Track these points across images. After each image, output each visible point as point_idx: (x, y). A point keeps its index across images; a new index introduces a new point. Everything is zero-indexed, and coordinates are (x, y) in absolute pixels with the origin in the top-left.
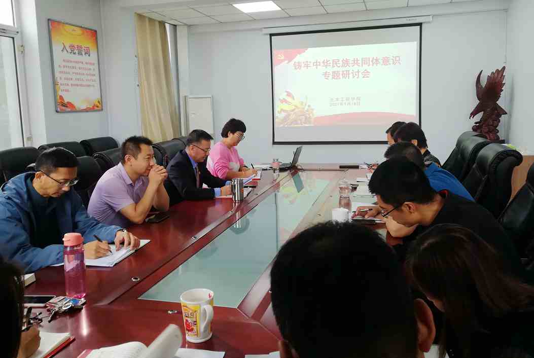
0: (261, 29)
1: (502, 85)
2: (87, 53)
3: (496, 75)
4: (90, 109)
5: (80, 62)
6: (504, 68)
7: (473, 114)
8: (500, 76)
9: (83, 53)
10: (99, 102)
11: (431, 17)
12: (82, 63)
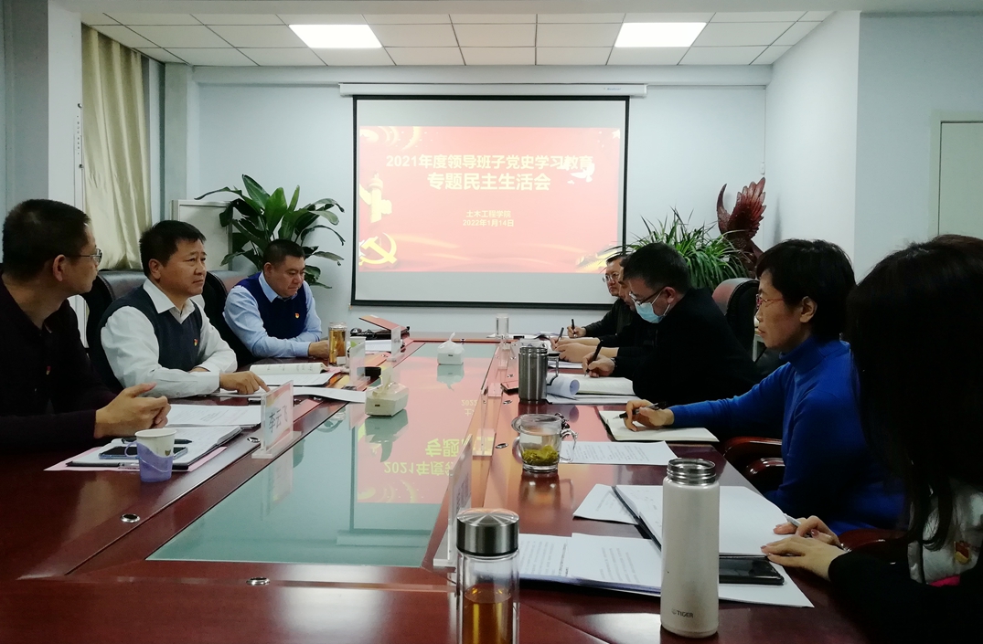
0: (337, 86)
1: (761, 208)
3: (751, 192)
6: (763, 181)
8: (757, 194)
11: (645, 87)
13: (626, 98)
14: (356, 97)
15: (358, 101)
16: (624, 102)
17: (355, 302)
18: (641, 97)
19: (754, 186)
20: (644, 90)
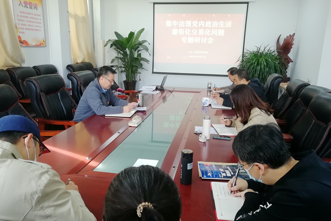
1: (292, 44)
2: (36, 8)
3: (289, 38)
4: (38, 45)
5: (31, 14)
6: (294, 34)
8: (291, 39)
9: (33, 7)
10: (44, 41)
12: (32, 14)
14: (154, 3)
15: (155, 5)
16: (247, 4)
17: (153, 73)
18: (253, 2)
19: (290, 36)
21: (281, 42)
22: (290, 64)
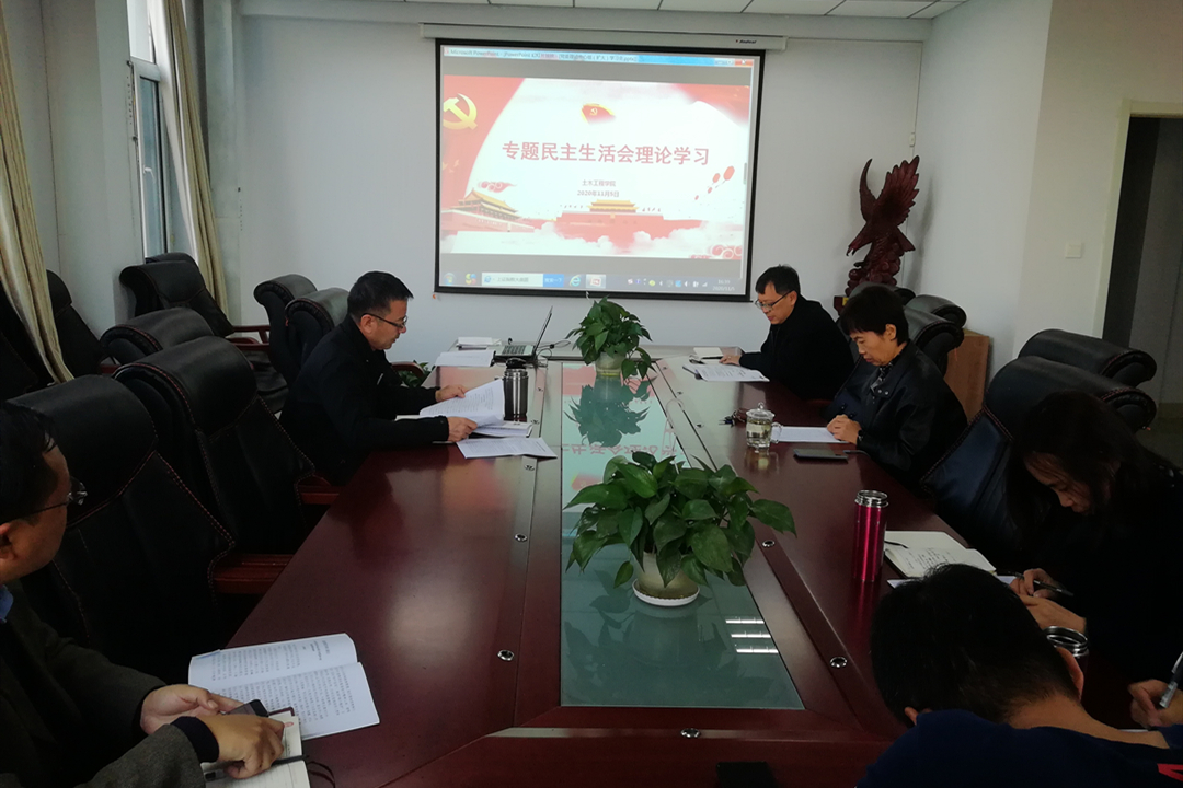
0: (416, 26)
1: (913, 192)
3: (902, 172)
6: (916, 160)
7: (855, 246)
8: (909, 176)
11: (785, 39)
13: (761, 53)
14: (440, 42)
15: (441, 47)
16: (759, 58)
17: (439, 289)
18: (778, 51)
20: (782, 44)
21: (877, 187)
22: (907, 259)
